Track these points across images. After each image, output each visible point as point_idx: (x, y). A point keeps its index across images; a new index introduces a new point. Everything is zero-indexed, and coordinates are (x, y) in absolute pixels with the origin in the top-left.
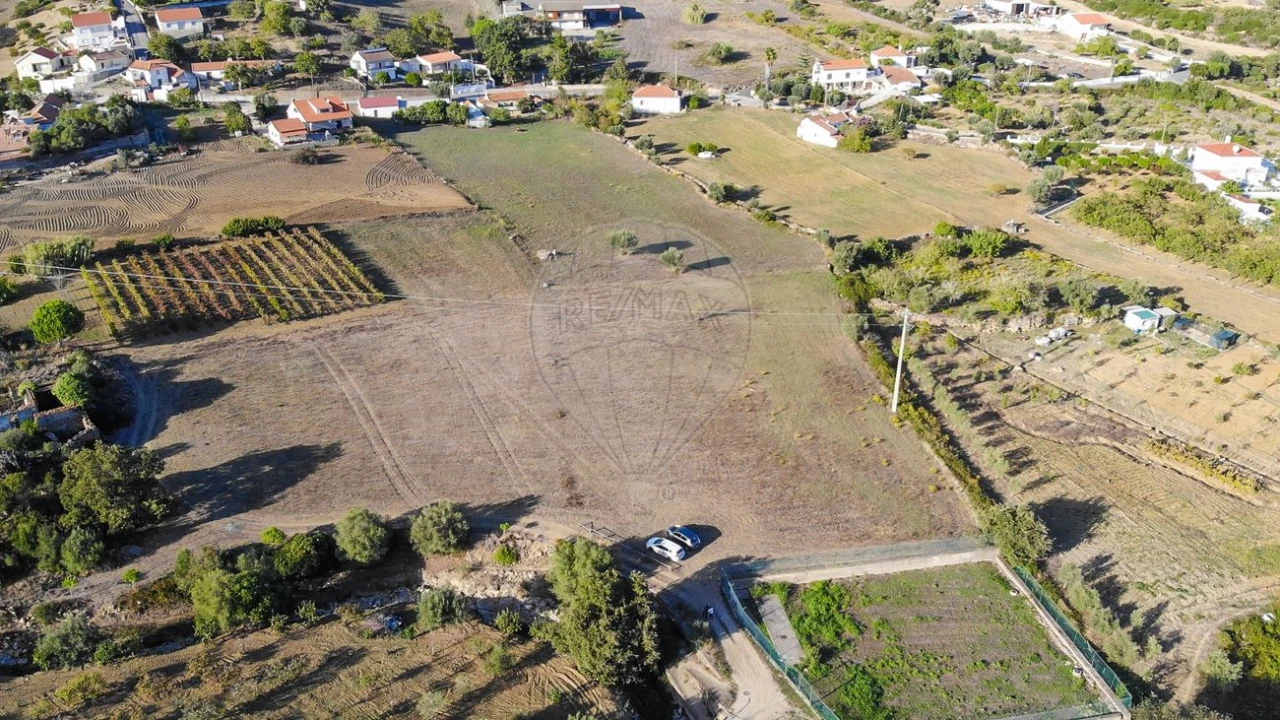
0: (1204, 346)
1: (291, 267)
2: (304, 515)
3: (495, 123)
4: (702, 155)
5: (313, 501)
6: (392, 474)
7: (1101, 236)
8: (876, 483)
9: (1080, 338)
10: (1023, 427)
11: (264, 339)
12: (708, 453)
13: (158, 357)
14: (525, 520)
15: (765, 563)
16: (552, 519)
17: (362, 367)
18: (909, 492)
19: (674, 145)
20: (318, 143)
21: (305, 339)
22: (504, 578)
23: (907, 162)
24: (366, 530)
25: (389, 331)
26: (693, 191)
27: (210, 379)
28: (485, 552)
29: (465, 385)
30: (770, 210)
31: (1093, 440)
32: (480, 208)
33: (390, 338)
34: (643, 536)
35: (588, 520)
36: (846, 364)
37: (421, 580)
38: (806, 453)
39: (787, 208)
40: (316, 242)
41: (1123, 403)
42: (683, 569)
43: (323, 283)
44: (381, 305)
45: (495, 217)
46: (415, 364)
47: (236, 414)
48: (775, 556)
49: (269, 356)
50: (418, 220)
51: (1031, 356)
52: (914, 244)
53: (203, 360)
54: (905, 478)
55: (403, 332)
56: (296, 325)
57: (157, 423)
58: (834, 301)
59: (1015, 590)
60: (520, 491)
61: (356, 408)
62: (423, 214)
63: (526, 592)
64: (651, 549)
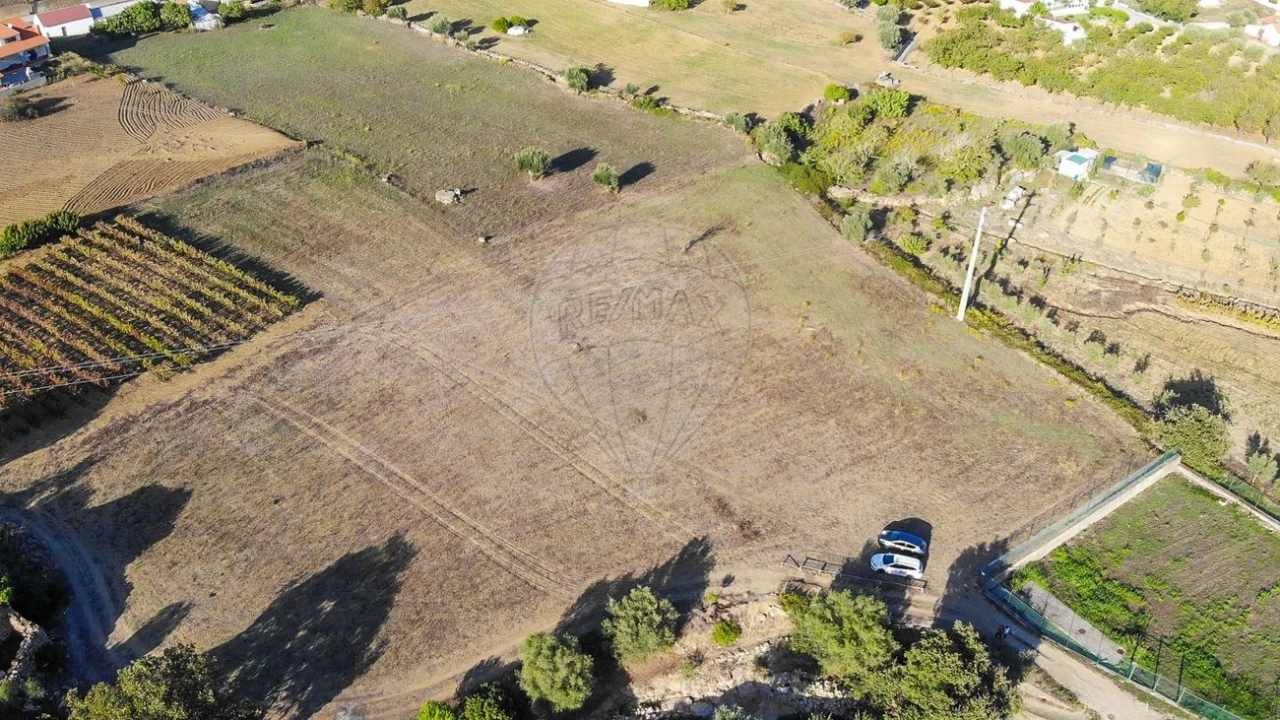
0: (1137, 183)
1: (134, 281)
2: (435, 661)
3: (229, 21)
4: (512, 31)
5: (429, 637)
6: (504, 560)
7: (967, 76)
8: (1016, 412)
9: (1033, 194)
10: (1070, 307)
11: (177, 404)
12: (832, 422)
13: (38, 475)
14: (715, 576)
15: (1000, 547)
16: (743, 565)
17: (342, 414)
18: (1051, 413)
19: (469, 22)
20: (19, 86)
21: (232, 389)
22: (735, 661)
23: (728, 16)
24: (571, 665)
25: (336, 351)
26: (539, 81)
27: (143, 490)
28: (698, 636)
29: (497, 407)
30: (640, 93)
31: (1132, 307)
32: (310, 144)
33: (347, 362)
34: (856, 555)
35: (783, 554)
36: (871, 273)
37: (634, 699)
38: (925, 393)
39: (655, 89)
40: (142, 238)
41: (1118, 258)
42: (931, 583)
43: (197, 296)
44: (296, 314)
45: (339, 153)
46: (410, 391)
47: (222, 534)
48: (1003, 535)
49: (201, 429)
50: (246, 176)
51: (1012, 224)
52: (812, 114)
53: (110, 461)
54: (1035, 397)
55: (357, 347)
56: (205, 370)
57: (109, 582)
58: (798, 198)
59: (1224, 500)
60: (675, 536)
61: (380, 476)
62: (246, 166)
63: (765, 671)
64: (882, 571)
